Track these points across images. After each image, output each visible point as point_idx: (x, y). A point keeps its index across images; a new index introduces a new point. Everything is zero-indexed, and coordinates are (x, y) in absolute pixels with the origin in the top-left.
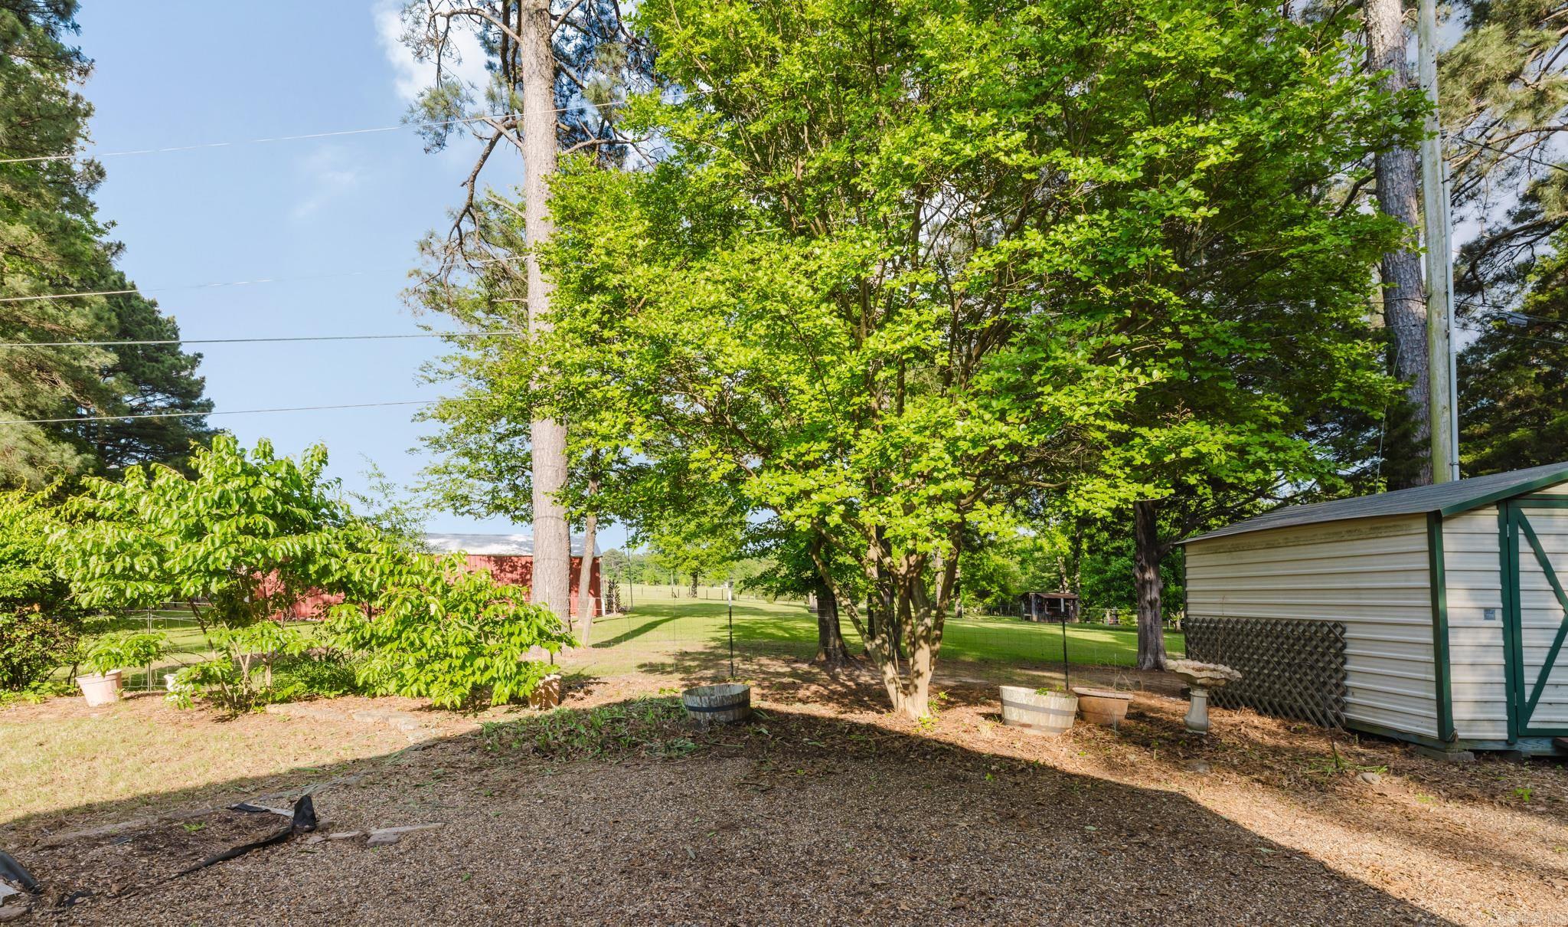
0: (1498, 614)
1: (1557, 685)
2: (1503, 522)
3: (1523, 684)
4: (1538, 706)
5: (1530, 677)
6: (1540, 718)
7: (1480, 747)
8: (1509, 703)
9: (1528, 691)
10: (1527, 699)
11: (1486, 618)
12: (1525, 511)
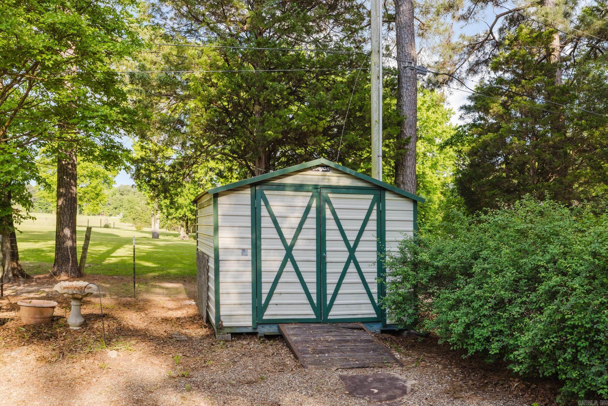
0: (250, 252)
1: (280, 294)
2: (254, 197)
3: (261, 294)
4: (269, 306)
5: (265, 289)
6: (270, 313)
7: (238, 331)
8: (253, 304)
9: (264, 298)
10: (263, 302)
11: (242, 255)
12: (265, 192)
